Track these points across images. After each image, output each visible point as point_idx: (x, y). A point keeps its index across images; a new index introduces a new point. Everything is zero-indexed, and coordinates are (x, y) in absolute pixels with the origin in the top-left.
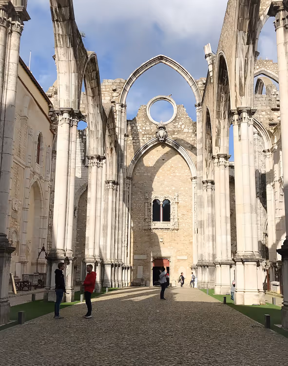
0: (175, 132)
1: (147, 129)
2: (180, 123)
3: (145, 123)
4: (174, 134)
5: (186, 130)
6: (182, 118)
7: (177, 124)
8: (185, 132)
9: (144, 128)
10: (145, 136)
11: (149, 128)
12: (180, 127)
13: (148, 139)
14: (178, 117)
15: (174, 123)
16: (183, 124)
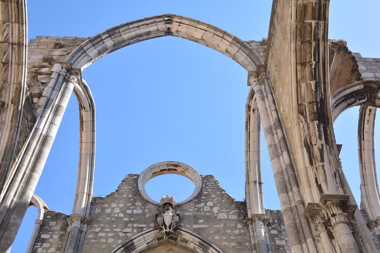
0: (198, 219)
1: (135, 212)
2: (210, 204)
3: (133, 203)
4: (196, 223)
5: (222, 216)
6: (213, 196)
7: (202, 205)
8: (221, 220)
9: (129, 212)
10: (130, 225)
11: (140, 212)
12: (209, 209)
13: (135, 231)
14: (205, 193)
15: (196, 203)
16: (215, 205)
